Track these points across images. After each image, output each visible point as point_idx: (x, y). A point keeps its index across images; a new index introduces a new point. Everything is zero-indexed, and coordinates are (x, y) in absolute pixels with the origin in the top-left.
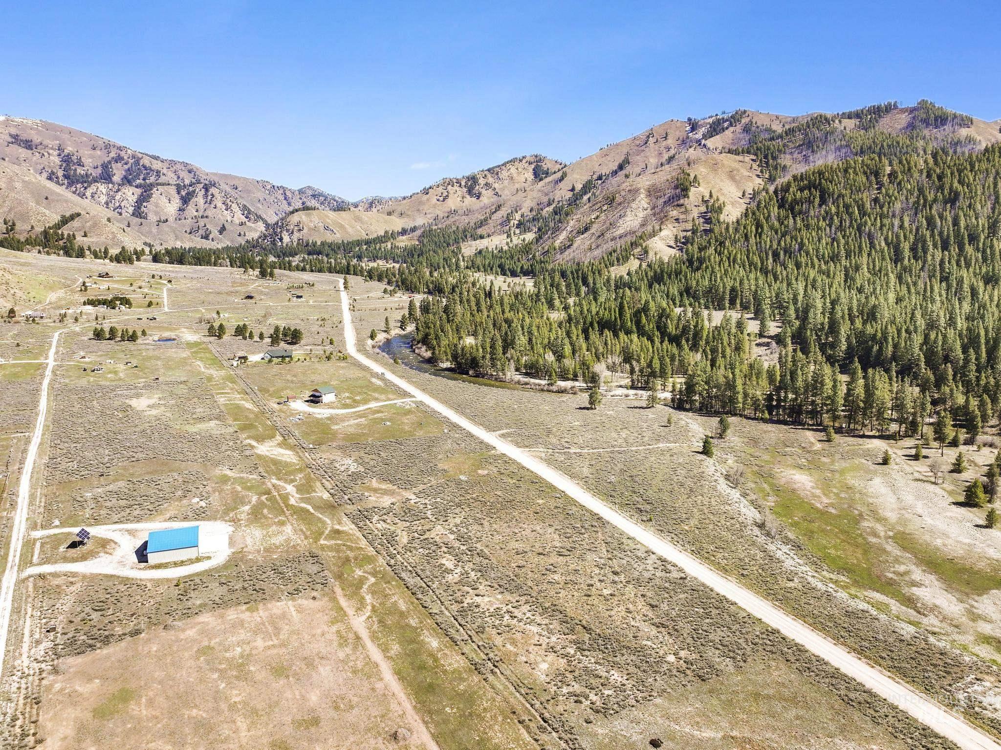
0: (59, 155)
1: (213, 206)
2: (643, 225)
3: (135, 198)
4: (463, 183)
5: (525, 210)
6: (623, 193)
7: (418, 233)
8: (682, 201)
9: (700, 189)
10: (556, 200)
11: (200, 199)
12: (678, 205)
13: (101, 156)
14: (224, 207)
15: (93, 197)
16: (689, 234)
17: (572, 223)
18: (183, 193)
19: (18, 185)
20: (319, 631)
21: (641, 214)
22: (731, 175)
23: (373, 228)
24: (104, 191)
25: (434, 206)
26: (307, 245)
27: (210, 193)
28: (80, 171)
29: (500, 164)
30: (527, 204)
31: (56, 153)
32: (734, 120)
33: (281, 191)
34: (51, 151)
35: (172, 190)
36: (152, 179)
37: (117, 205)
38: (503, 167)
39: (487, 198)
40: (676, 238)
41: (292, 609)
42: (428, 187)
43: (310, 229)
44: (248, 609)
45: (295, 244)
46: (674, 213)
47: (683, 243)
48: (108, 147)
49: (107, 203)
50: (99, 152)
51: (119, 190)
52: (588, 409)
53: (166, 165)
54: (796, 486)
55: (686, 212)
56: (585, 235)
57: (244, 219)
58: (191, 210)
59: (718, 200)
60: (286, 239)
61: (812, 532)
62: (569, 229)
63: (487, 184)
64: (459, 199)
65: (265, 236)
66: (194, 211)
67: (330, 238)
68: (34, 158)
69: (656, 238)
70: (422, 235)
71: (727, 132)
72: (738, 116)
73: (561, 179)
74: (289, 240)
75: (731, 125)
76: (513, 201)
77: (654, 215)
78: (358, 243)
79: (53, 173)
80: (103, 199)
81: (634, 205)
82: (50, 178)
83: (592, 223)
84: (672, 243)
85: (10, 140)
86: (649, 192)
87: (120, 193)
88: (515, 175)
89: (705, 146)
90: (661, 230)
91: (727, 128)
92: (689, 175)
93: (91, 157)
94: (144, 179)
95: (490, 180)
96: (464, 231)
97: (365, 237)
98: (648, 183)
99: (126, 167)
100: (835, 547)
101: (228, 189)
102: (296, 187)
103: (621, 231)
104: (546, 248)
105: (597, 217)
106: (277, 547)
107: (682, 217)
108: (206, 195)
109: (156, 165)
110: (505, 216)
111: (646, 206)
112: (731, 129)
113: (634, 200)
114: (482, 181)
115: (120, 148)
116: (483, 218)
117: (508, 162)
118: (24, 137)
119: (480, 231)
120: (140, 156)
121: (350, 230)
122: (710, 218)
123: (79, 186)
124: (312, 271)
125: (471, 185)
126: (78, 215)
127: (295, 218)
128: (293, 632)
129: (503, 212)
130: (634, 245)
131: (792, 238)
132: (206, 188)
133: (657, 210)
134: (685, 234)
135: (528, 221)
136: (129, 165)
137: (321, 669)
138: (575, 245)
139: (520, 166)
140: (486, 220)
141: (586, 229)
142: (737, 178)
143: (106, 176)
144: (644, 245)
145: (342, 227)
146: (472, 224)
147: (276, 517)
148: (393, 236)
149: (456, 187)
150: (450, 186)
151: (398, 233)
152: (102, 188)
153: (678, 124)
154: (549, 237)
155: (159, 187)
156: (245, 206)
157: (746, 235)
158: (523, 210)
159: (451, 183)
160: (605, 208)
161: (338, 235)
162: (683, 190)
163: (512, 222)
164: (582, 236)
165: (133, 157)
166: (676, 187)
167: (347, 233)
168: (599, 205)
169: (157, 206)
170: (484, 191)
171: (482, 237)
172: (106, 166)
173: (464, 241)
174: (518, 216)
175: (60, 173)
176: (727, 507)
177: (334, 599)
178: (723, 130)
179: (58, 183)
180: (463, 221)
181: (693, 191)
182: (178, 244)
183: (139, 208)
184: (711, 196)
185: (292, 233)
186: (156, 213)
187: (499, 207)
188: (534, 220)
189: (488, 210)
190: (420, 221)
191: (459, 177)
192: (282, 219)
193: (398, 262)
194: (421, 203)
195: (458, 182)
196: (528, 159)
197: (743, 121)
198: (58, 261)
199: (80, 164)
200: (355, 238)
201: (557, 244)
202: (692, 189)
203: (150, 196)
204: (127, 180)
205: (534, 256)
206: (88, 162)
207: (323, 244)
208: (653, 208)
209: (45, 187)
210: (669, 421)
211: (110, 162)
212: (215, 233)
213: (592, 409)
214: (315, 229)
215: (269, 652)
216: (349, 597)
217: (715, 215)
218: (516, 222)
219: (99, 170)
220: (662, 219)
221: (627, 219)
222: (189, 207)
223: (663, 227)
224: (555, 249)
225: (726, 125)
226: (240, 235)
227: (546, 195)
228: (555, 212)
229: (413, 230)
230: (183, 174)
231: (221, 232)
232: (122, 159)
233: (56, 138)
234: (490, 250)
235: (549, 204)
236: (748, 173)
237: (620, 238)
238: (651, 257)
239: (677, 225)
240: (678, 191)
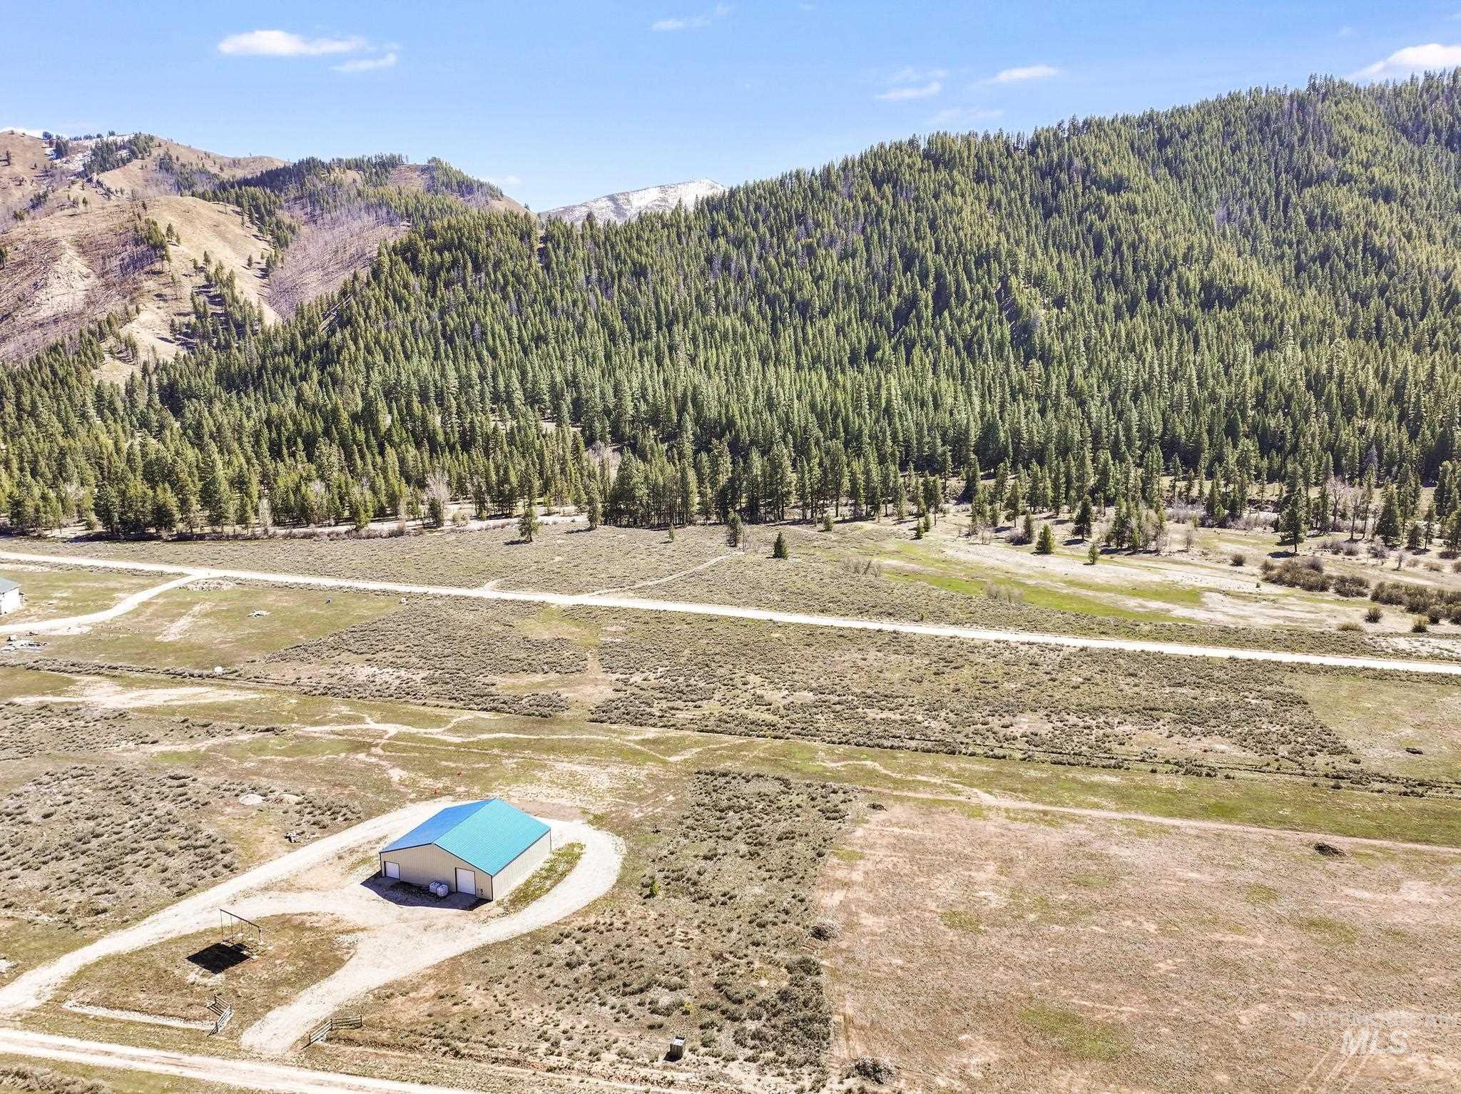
2: (90, 303)
6: (22, 247)
8: (157, 266)
9: (184, 248)
12: (154, 273)
16: (193, 319)
21: (81, 285)
22: (218, 231)
32: (137, 147)
40: (172, 325)
46: (150, 284)
47: (186, 334)
55: (174, 283)
59: (222, 267)
69: (134, 324)
71: (130, 165)
72: (141, 144)
75: (133, 154)
77: (110, 285)
81: (60, 267)
84: (167, 335)
86: (80, 246)
89: (99, 184)
90: (138, 311)
91: (129, 160)
92: (155, 224)
98: (69, 231)
103: (45, 313)
107: (167, 291)
111: (85, 271)
112: (137, 163)
113: (55, 259)
122: (218, 296)
130: (97, 334)
133: (111, 279)
134: (186, 320)
142: (229, 237)
153: (27, 142)
162: (153, 247)
166: (138, 242)
178: (125, 162)
181: (173, 251)
184: (207, 260)
197: (155, 152)
202: (171, 247)
208: (101, 276)
217: (226, 291)
220: (134, 294)
221: (55, 292)
223: (141, 306)
225: (124, 153)
236: (243, 233)
237: (56, 322)
238: (143, 356)
239: (162, 304)
240: (143, 248)
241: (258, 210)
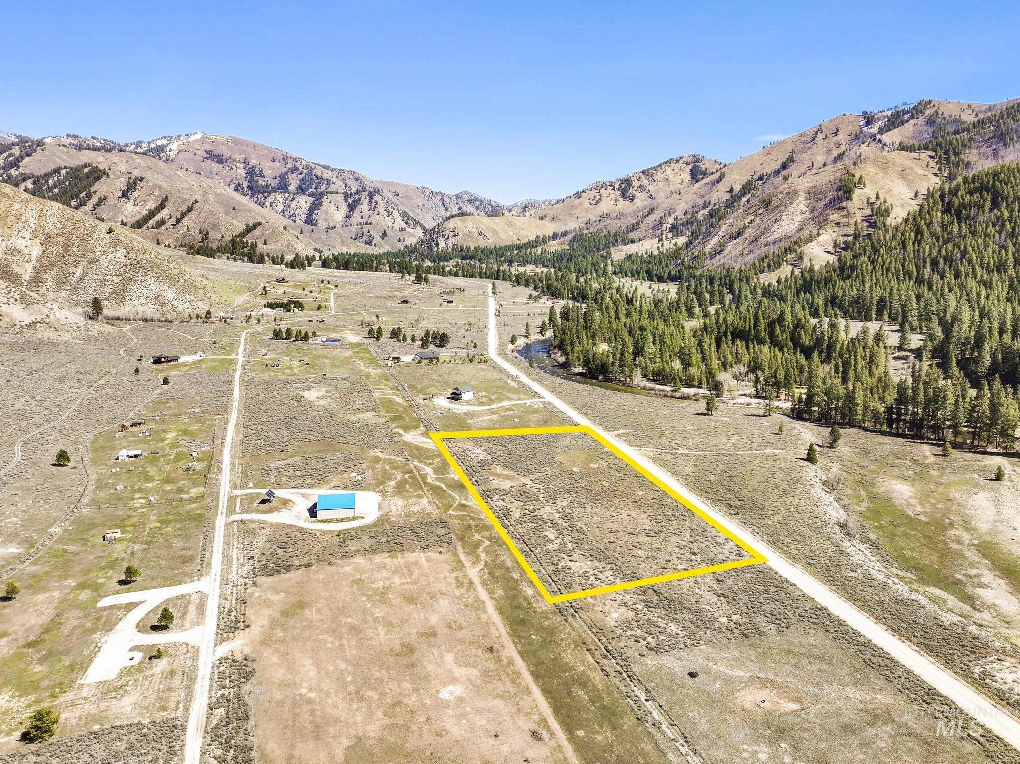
0: (245, 168)
1: (376, 212)
2: (800, 230)
3: (307, 206)
4: (616, 186)
5: (679, 213)
6: (780, 196)
7: (569, 237)
8: (844, 204)
9: (866, 190)
10: (712, 202)
11: (364, 206)
12: (840, 208)
13: (280, 168)
14: (386, 213)
15: (271, 205)
16: (850, 238)
17: (724, 227)
18: (350, 201)
19: (211, 197)
20: (442, 576)
21: (799, 218)
22: (903, 174)
23: (524, 233)
24: (281, 200)
25: (587, 210)
26: (461, 250)
27: (373, 200)
28: (262, 182)
29: (656, 165)
30: (682, 207)
31: (242, 166)
33: (439, 197)
34: (238, 165)
35: (340, 198)
36: (323, 188)
37: (292, 212)
38: (659, 169)
39: (641, 200)
40: (835, 242)
41: (423, 559)
42: (580, 190)
43: (464, 235)
44: (390, 556)
45: (450, 249)
46: (835, 217)
48: (285, 158)
49: (283, 212)
50: (278, 164)
51: (294, 199)
52: (704, 415)
53: (335, 174)
54: (893, 495)
55: (848, 215)
56: (738, 240)
57: (404, 225)
58: (356, 217)
59: (885, 202)
60: (442, 244)
61: (895, 535)
62: (721, 233)
63: (641, 187)
64: (612, 202)
65: (423, 241)
66: (359, 217)
67: (482, 243)
68: (224, 172)
69: (813, 243)
70: (573, 240)
71: (907, 126)
72: (919, 108)
73: (719, 181)
74: (444, 245)
75: (911, 118)
76: (666, 204)
77: (813, 219)
78: (510, 248)
79: (239, 185)
80: (280, 207)
81: (791, 209)
82: (236, 190)
83: (745, 227)
84: (831, 249)
85: (205, 155)
86: (809, 194)
87: (295, 202)
88: (671, 177)
89: (881, 142)
90: (818, 234)
91: (908, 121)
92: (854, 176)
93: (272, 168)
94: (316, 188)
95: (645, 182)
96: (616, 235)
97: (516, 242)
98: (808, 185)
99: (301, 177)
100: (913, 550)
101: (391, 196)
102: (454, 192)
103: (776, 236)
104: (696, 254)
105: (752, 221)
106: (415, 514)
107: (843, 220)
108: (370, 203)
109: (327, 175)
110: (658, 219)
111: (804, 209)
112: (913, 121)
113: (791, 203)
114: (636, 184)
115: (296, 160)
116: (635, 221)
117: (664, 164)
118: (217, 152)
119: (631, 235)
120: (313, 166)
121: (502, 235)
122: (875, 222)
123: (260, 196)
124: (464, 276)
125: (625, 188)
126: (260, 224)
127: (451, 224)
128: (423, 575)
129: (656, 216)
130: (788, 250)
131: (954, 245)
132: (371, 196)
133: (816, 213)
134: (845, 238)
135: (682, 224)
136: (303, 175)
137: (441, 601)
138: (727, 250)
139: (677, 167)
140: (638, 223)
141: (739, 234)
142: (910, 177)
143: (283, 187)
144: (799, 251)
145: (495, 232)
146: (623, 228)
147: (416, 491)
148: (544, 240)
149: (610, 190)
150: (603, 190)
151: (549, 237)
152: (280, 197)
153: (851, 119)
154: (699, 243)
155: (329, 195)
156: (405, 212)
157: (904, 243)
158: (676, 214)
159: (604, 186)
160: (760, 212)
161: (491, 240)
162: (845, 192)
163: (664, 227)
164: (734, 241)
165: (307, 167)
166: (839, 189)
167: (499, 237)
168: (754, 208)
169: (326, 213)
170: (637, 194)
171: (633, 241)
172: (283, 177)
173: (614, 245)
174: (671, 220)
175: (245, 185)
176: (815, 508)
177: (456, 555)
178: (903, 123)
179: (243, 194)
180: (614, 225)
181: (857, 194)
182: (344, 250)
183: (311, 215)
184: (877, 198)
185: (448, 238)
186: (326, 220)
187: (652, 211)
188: (688, 223)
189: (640, 214)
190: (572, 225)
191: (613, 180)
192: (439, 225)
193: (547, 267)
194: (573, 207)
195: (612, 185)
196: (685, 159)
197: (928, 113)
198: (243, 267)
199: (262, 175)
200: (507, 243)
201: (708, 249)
202: (857, 191)
203: (320, 204)
204: (301, 190)
205: (683, 262)
206: (268, 173)
207: (476, 248)
208: (812, 212)
209: (233, 198)
210: (781, 429)
211: (286, 173)
212: (377, 239)
213: (708, 415)
214: (469, 234)
215: (404, 587)
216: (467, 554)
217: (881, 218)
218: (669, 226)
219: (278, 181)
220: (821, 222)
221: (783, 223)
222: (355, 214)
223: (821, 231)
224: (705, 255)
225: (906, 117)
226: (400, 240)
227: (702, 197)
228: (711, 215)
229: (564, 234)
230: (349, 182)
231: (382, 238)
232: (298, 169)
233: (243, 152)
234: (640, 254)
235: (705, 207)
236: (923, 172)
237: (774, 243)
238: (806, 263)
239: (837, 229)
240: (841, 193)
241: (947, 153)
